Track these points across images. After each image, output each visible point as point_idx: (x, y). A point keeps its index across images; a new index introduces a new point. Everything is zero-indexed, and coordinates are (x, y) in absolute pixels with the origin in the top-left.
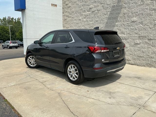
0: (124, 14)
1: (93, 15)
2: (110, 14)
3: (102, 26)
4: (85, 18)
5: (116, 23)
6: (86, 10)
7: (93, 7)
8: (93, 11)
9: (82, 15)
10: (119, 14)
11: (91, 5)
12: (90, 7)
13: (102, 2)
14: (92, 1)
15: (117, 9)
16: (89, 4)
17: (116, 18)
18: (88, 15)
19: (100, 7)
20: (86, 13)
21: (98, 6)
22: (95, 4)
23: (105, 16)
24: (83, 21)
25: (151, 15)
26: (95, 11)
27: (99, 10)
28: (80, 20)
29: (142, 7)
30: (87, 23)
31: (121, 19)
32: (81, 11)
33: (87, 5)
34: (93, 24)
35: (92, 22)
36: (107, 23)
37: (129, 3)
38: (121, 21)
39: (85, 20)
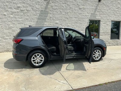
0: (51, 18)
1: (22, 14)
2: (39, 15)
3: (33, 24)
4: (12, 14)
5: (45, 23)
6: (12, 7)
7: (22, 6)
8: (23, 10)
9: (7, 11)
10: (46, 17)
11: (19, 4)
12: (18, 6)
13: (31, 5)
14: (20, 1)
15: (45, 13)
16: (16, 3)
17: (45, 19)
18: (15, 12)
19: (29, 8)
20: (13, 10)
21: (28, 7)
22: (23, 4)
23: (35, 16)
24: (9, 17)
25: (65, 21)
26: (24, 10)
27: (29, 11)
28: (5, 15)
29: (61, 15)
30: (15, 19)
31: (48, 21)
32: (6, 7)
33: (14, 3)
34: (23, 21)
35: (21, 19)
36: (37, 22)
37: (53, 11)
38: (48, 22)
39: (12, 16)
